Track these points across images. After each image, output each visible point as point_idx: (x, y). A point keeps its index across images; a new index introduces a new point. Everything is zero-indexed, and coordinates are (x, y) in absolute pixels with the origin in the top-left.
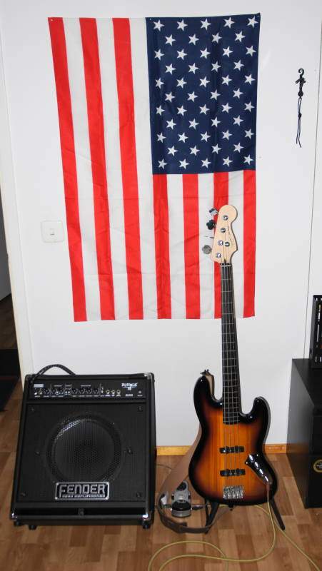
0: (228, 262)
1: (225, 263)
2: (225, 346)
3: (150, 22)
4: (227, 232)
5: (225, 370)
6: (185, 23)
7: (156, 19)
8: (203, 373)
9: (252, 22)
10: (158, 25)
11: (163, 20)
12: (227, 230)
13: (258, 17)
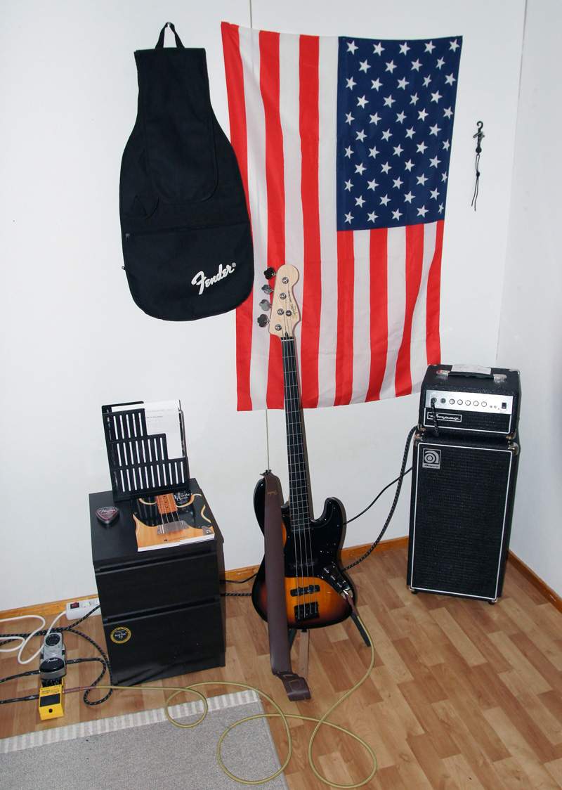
0: (291, 335)
1: (287, 337)
2: (291, 439)
3: (343, 42)
4: (288, 298)
5: (291, 468)
6: (382, 46)
7: (350, 40)
8: (264, 474)
9: (454, 46)
10: (352, 48)
11: (358, 42)
12: (287, 295)
13: (459, 40)
